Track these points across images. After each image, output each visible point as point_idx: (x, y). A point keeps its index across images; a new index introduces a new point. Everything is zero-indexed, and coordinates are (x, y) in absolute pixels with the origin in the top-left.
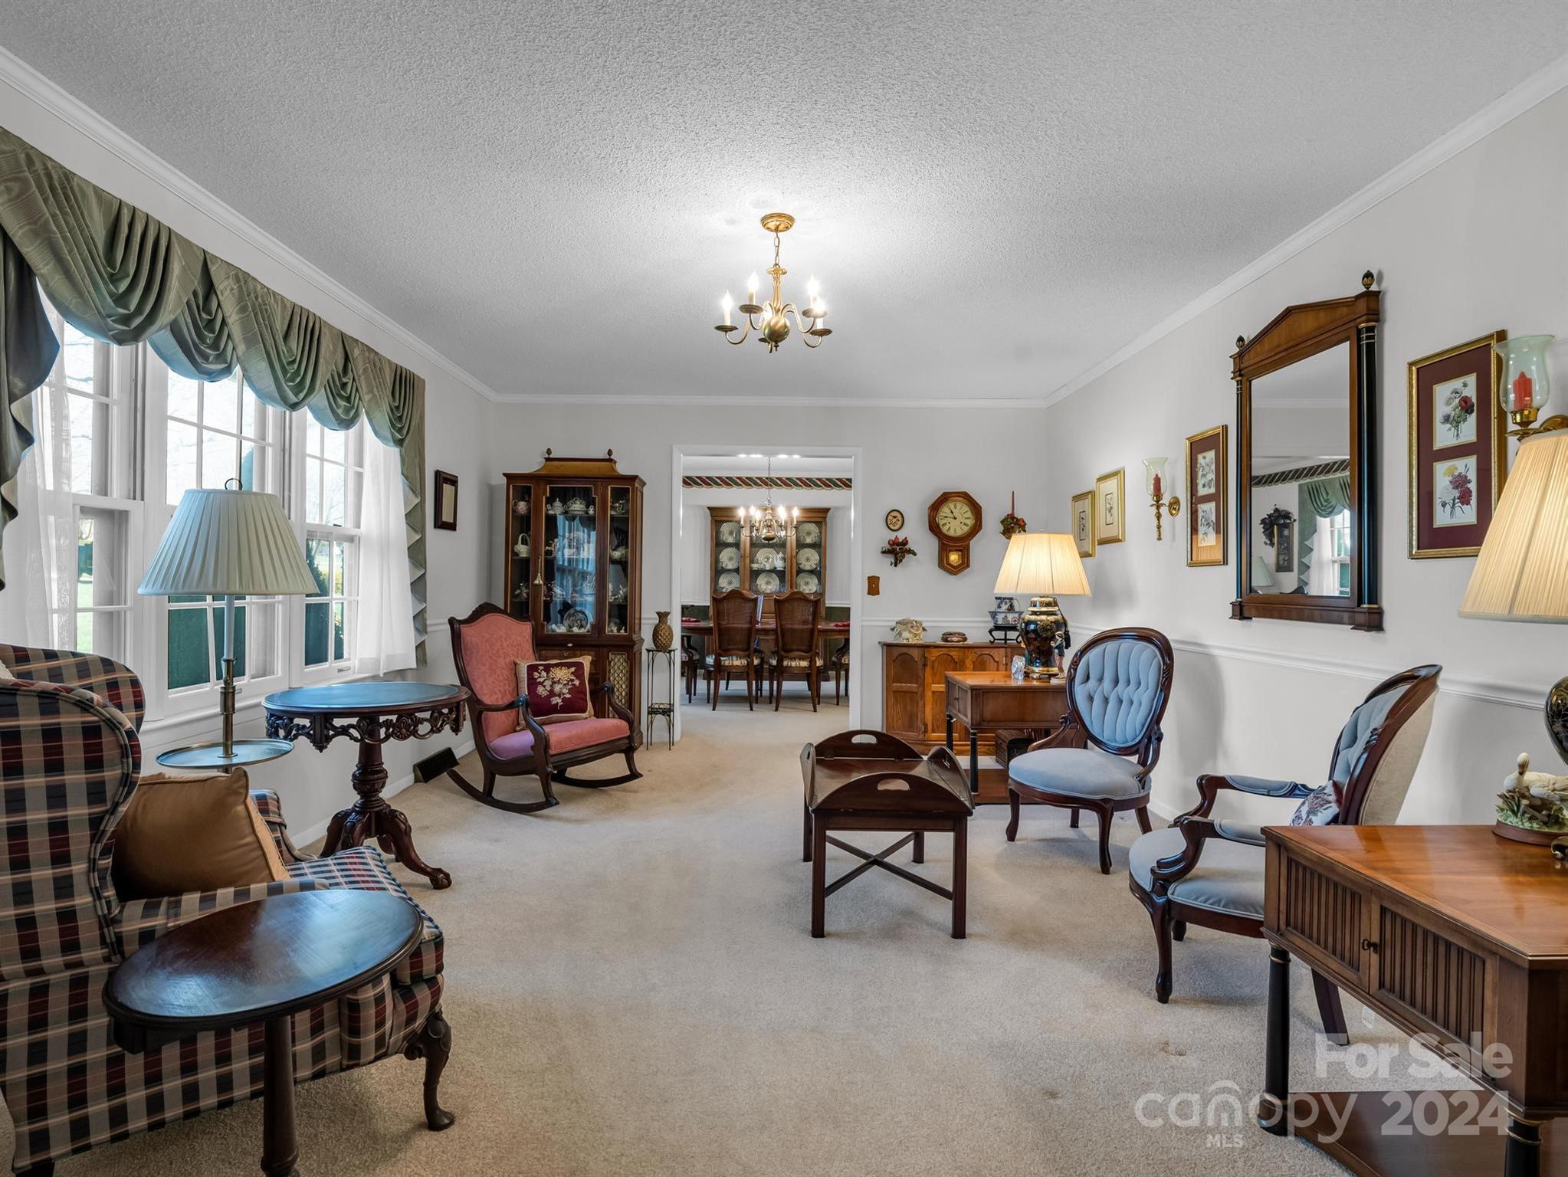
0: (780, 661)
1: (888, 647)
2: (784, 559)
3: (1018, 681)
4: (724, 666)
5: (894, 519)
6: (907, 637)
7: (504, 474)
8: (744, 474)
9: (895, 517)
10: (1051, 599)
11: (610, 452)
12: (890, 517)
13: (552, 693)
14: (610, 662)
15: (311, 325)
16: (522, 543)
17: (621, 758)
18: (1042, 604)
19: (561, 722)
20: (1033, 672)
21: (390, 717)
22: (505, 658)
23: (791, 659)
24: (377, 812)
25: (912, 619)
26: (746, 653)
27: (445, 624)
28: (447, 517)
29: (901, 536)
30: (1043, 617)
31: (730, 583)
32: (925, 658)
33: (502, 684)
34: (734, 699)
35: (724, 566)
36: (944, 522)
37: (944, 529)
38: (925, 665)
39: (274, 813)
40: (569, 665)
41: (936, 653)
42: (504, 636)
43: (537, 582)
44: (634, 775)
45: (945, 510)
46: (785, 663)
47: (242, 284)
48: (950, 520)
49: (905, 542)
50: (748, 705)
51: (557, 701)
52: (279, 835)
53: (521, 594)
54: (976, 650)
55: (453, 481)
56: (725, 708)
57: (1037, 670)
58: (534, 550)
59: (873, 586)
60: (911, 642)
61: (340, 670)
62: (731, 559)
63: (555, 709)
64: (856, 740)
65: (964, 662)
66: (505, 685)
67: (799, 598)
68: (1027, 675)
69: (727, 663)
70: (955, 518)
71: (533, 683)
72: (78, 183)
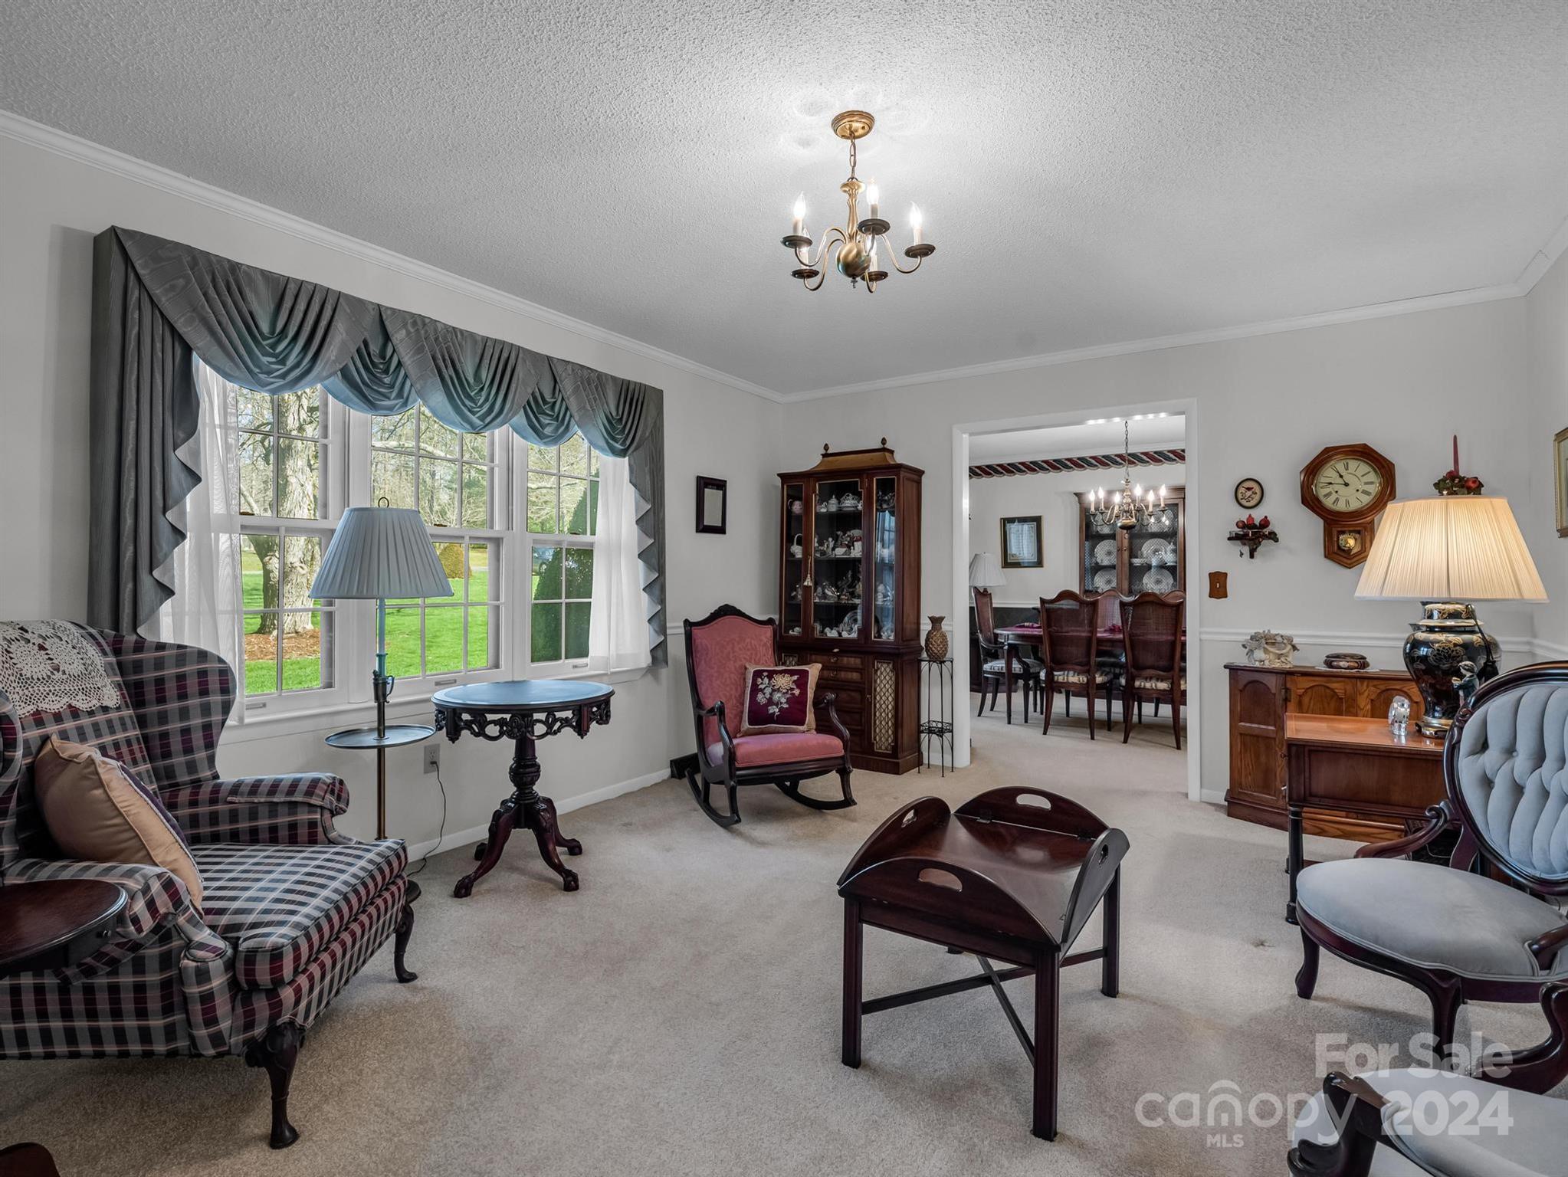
0: (1131, 680)
1: (1234, 670)
2: (1174, 551)
3: (1401, 738)
4: (1057, 682)
5: (1249, 491)
6: (1263, 658)
7: (779, 475)
8: (1099, 452)
9: (1249, 489)
10: (1459, 607)
11: (884, 441)
12: (1241, 490)
13: (770, 702)
14: (876, 671)
15: (505, 355)
16: (798, 544)
17: (834, 777)
18: (1444, 615)
19: (778, 733)
20: (1428, 725)
21: (504, 716)
22: (735, 662)
23: (1146, 679)
24: (526, 805)
25: (1273, 632)
26: (1087, 668)
27: (679, 627)
28: (712, 518)
29: (1258, 515)
30: (1442, 637)
31: (1109, 582)
32: (1287, 690)
33: (728, 689)
34: (1071, 722)
35: (1099, 561)
36: (1327, 491)
37: (1328, 503)
38: (1286, 700)
39: (319, 796)
40: (792, 673)
41: (1305, 683)
42: (737, 639)
43: (806, 584)
44: (848, 802)
45: (1328, 473)
46: (1137, 684)
47: (421, 327)
48: (1336, 487)
49: (1265, 523)
50: (1089, 731)
51: (774, 710)
52: (319, 816)
53: (796, 596)
54: (1376, 682)
55: (720, 485)
56: (1063, 733)
57: (1435, 722)
58: (806, 553)
59: (1218, 585)
60: (1267, 665)
61: (575, 667)
62: (1109, 553)
63: (771, 719)
64: (1022, 800)
65: (1354, 700)
66: (731, 689)
67: (1148, 601)
68: (1418, 733)
69: (1061, 679)
70: (1346, 485)
71: (755, 689)
72: (245, 272)
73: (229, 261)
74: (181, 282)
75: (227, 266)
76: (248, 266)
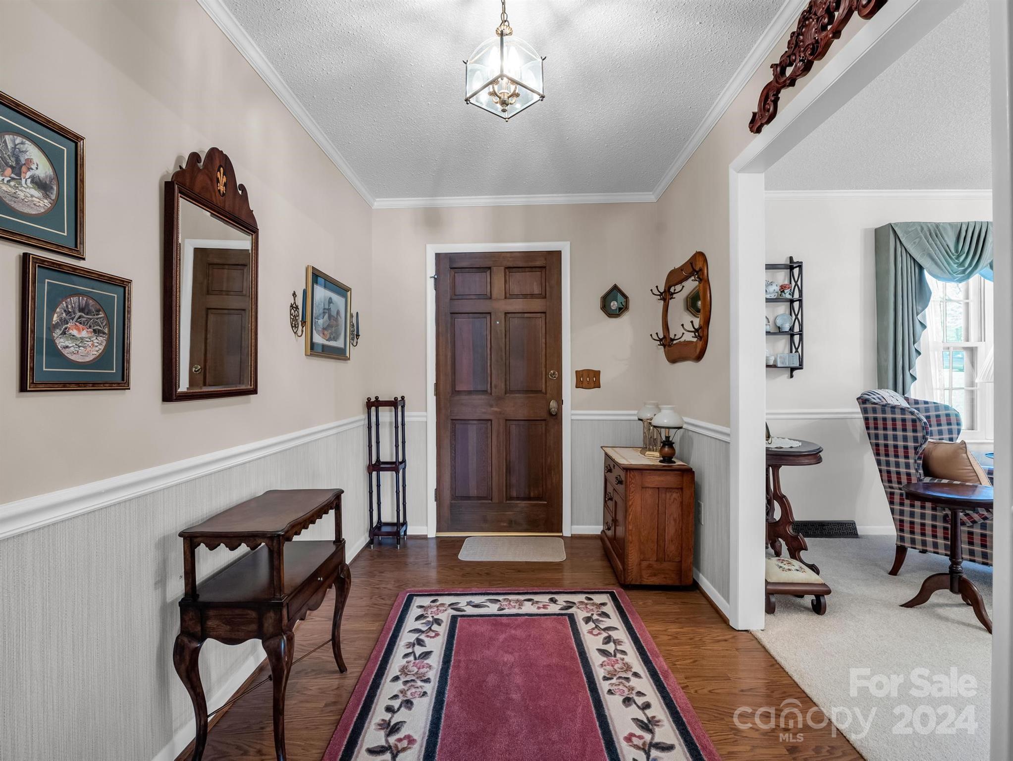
72: (942, 226)
73: (935, 223)
74: (917, 240)
75: (934, 225)
76: (943, 223)
